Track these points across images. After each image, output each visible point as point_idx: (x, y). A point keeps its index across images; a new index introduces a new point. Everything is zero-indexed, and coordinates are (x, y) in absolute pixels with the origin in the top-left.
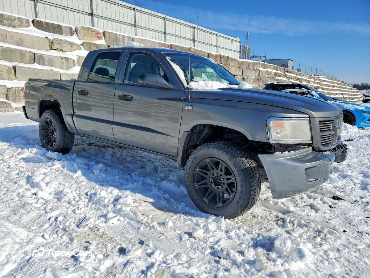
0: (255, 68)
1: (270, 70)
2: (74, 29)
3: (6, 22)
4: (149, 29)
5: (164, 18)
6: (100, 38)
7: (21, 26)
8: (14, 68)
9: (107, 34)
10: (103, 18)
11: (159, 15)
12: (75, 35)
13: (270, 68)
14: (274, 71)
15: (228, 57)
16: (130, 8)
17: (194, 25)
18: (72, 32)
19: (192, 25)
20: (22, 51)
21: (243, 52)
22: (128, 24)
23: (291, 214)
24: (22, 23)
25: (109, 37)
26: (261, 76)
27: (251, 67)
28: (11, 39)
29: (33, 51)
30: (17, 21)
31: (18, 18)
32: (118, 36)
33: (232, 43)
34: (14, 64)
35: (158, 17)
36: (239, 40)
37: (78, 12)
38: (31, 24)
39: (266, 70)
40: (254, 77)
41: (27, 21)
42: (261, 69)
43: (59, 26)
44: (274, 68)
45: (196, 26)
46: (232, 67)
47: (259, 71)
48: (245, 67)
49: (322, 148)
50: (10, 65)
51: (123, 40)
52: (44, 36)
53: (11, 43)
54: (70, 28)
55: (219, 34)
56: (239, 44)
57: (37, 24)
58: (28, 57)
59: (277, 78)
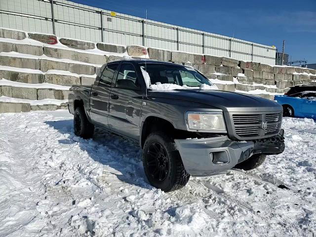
0: (289, 73)
1: (305, 73)
2: (125, 48)
3: (78, 46)
4: (189, 44)
5: (203, 34)
6: (145, 53)
7: (89, 48)
8: (81, 78)
9: (150, 51)
10: (152, 38)
11: (199, 31)
12: (126, 53)
13: (306, 72)
14: (311, 74)
15: (259, 64)
16: (174, 28)
17: (230, 38)
18: (124, 50)
19: (228, 38)
20: (87, 66)
21: (279, 58)
22: (171, 41)
23: (223, 194)
24: (90, 46)
25: (152, 53)
26: (294, 79)
27: (284, 72)
28: (81, 58)
29: (94, 65)
30: (86, 45)
31: (87, 43)
32: (159, 51)
33: (268, 51)
34: (81, 75)
35: (197, 33)
36: (275, 48)
37: (133, 35)
38: (96, 46)
39: (301, 74)
40: (286, 81)
41: (93, 44)
42: (295, 73)
43: (115, 47)
44: (311, 72)
45: (232, 39)
46: (264, 73)
47: (293, 75)
48: (277, 72)
49: (239, 138)
50: (78, 76)
51: (164, 54)
52: (103, 55)
53: (81, 61)
54: (123, 47)
55: (254, 44)
56: (275, 52)
57: (100, 46)
58: (90, 70)
59: (313, 81)
